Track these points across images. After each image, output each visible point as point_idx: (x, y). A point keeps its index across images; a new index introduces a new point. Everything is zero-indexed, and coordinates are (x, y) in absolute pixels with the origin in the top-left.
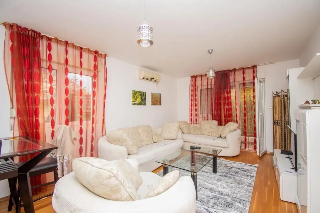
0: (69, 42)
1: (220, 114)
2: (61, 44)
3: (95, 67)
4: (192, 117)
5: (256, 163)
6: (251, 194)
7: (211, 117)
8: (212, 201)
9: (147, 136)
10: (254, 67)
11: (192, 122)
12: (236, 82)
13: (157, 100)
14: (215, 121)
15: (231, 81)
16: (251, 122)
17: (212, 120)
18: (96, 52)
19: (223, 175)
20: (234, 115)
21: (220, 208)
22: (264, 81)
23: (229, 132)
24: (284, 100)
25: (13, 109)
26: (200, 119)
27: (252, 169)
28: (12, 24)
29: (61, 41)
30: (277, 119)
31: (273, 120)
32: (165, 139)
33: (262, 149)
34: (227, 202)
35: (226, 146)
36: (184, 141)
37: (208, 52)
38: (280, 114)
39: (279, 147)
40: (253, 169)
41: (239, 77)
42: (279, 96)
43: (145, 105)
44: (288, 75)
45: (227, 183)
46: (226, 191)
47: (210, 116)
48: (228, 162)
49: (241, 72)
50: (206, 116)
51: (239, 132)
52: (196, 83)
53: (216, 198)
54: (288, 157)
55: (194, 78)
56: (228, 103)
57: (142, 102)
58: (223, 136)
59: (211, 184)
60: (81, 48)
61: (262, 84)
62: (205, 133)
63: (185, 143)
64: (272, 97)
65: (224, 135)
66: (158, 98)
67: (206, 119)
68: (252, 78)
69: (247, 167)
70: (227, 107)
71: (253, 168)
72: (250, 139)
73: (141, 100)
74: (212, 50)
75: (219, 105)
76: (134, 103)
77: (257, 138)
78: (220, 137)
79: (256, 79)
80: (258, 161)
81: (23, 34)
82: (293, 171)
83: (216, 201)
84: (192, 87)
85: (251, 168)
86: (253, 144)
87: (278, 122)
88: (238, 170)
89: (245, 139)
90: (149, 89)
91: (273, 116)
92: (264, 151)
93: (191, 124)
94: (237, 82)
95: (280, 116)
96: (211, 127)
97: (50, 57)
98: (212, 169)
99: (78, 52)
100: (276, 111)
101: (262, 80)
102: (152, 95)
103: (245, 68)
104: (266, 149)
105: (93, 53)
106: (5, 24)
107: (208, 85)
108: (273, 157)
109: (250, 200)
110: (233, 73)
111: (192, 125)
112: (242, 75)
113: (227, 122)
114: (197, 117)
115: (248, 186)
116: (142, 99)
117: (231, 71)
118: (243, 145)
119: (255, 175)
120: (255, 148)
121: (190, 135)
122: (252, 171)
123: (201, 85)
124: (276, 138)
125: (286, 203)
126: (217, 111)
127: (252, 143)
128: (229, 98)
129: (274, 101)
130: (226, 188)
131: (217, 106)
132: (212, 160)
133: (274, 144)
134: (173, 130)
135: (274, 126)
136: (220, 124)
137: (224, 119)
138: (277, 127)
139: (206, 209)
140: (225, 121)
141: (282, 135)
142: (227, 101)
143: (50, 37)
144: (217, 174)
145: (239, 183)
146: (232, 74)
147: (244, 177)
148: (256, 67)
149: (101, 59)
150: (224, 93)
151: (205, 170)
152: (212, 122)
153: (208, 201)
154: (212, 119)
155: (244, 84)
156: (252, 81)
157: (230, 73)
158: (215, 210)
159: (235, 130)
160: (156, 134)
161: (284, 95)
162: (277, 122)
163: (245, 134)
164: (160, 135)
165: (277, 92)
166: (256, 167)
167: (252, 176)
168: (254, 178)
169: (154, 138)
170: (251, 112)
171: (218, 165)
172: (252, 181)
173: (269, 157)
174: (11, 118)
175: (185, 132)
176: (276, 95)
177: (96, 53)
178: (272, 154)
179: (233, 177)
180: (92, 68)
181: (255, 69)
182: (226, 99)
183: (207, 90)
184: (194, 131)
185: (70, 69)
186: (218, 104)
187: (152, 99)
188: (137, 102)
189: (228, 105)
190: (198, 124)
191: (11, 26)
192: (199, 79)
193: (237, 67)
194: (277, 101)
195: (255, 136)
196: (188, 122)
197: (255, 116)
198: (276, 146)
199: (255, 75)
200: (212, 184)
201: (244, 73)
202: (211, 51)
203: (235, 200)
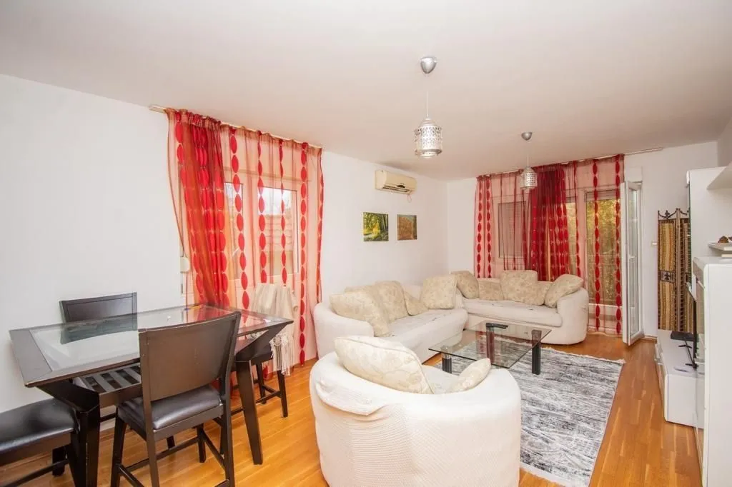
0: (263, 133)
1: (543, 255)
2: (250, 137)
3: (304, 174)
4: (481, 264)
5: (621, 357)
6: (609, 411)
7: (523, 261)
8: (536, 419)
9: (395, 302)
10: (619, 158)
11: (481, 273)
12: (578, 189)
13: (409, 230)
14: (531, 271)
15: (567, 187)
16: (611, 271)
17: (526, 269)
18: (304, 145)
19: (554, 378)
20: (573, 256)
21: (551, 430)
22: (640, 188)
23: (563, 296)
24: (681, 230)
25: (184, 258)
26: (497, 266)
27: (611, 369)
28: (180, 110)
29: (250, 132)
30: (667, 269)
31: (659, 269)
32: (429, 309)
33: (634, 331)
34: (565, 422)
35: (558, 325)
36: (469, 313)
37: (521, 137)
38: (673, 259)
39: (670, 325)
40: (615, 369)
41: (584, 178)
42: (671, 221)
43: (387, 239)
44: (688, 183)
45: (562, 391)
46: (562, 404)
47: (520, 261)
48: (562, 355)
49: (590, 167)
50: (511, 261)
51: (584, 294)
52: (489, 190)
53: (543, 414)
54: (685, 346)
55: (484, 180)
56: (560, 234)
57: (382, 235)
58: (550, 303)
59: (531, 392)
60: (281, 141)
61: (635, 192)
62: (511, 295)
63: (472, 317)
64: (657, 223)
65: (553, 302)
66: (410, 224)
67: (511, 267)
68: (613, 181)
69: (600, 366)
70: (558, 242)
71: (612, 366)
72: (608, 309)
73: (379, 231)
74: (531, 133)
75: (540, 238)
76: (367, 236)
77: (623, 308)
78: (544, 304)
79: (622, 185)
80: (625, 353)
81: (195, 126)
82: (690, 369)
83: (543, 419)
84: (480, 199)
85: (609, 366)
86: (615, 320)
87: (669, 274)
88: (582, 369)
89: (598, 309)
90: (394, 207)
91: (659, 260)
92: (638, 333)
93: (479, 277)
94: (580, 190)
95: (673, 264)
96: (522, 285)
97: (235, 162)
98: (530, 367)
99: (276, 149)
100: (664, 251)
101: (635, 186)
102: (400, 218)
103: (598, 160)
104: (642, 329)
105: (299, 146)
106: (167, 112)
107: (515, 195)
108: (656, 345)
109: (606, 419)
110: (571, 170)
111: (482, 279)
112: (591, 175)
113: (557, 273)
114: (491, 264)
115: (602, 397)
116: (381, 228)
117: (566, 166)
118: (593, 322)
119: (616, 378)
120: (619, 328)
121: (478, 299)
122: (611, 371)
123: (499, 195)
124: (665, 307)
125: (675, 427)
126: (536, 250)
127: (612, 319)
128: (563, 223)
129: (661, 231)
130: (560, 400)
131: (537, 240)
132: (531, 351)
133: (659, 320)
134: (444, 292)
135: (661, 282)
136: (542, 277)
137: (551, 268)
138: (667, 284)
139: (527, 431)
140: (553, 270)
141: (675, 301)
142: (557, 230)
143: (234, 126)
144: (540, 376)
145: (585, 393)
146: (568, 173)
147: (595, 382)
148: (623, 159)
149: (313, 157)
150: (552, 213)
151: (516, 369)
152: (526, 273)
153: (529, 419)
154: (523, 267)
155: (596, 194)
156: (614, 187)
157: (566, 171)
158: (543, 432)
159: (576, 291)
160: (412, 299)
161: (681, 220)
162: (667, 275)
163: (597, 299)
164: (420, 301)
165: (667, 213)
166: (619, 364)
167: (611, 381)
168: (616, 384)
169: (408, 306)
170: (611, 251)
171: (542, 360)
172: (611, 389)
173: (646, 346)
174: (182, 272)
175: (468, 294)
176: (665, 217)
177: (304, 148)
178: (654, 341)
179: (573, 381)
180: (298, 176)
181: (620, 163)
182: (555, 225)
183: (515, 205)
184: (488, 292)
185: (265, 181)
186: (538, 237)
187: (399, 227)
188: (372, 236)
189: (561, 239)
190: (494, 277)
191: (178, 114)
192: (495, 183)
193: (581, 159)
194: (667, 230)
195: (619, 302)
196: (473, 273)
197: (618, 261)
198: (664, 323)
199: (620, 174)
200: (534, 393)
201: (595, 170)
202: (527, 135)
203: (579, 418)
